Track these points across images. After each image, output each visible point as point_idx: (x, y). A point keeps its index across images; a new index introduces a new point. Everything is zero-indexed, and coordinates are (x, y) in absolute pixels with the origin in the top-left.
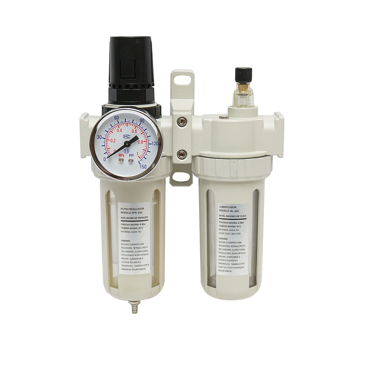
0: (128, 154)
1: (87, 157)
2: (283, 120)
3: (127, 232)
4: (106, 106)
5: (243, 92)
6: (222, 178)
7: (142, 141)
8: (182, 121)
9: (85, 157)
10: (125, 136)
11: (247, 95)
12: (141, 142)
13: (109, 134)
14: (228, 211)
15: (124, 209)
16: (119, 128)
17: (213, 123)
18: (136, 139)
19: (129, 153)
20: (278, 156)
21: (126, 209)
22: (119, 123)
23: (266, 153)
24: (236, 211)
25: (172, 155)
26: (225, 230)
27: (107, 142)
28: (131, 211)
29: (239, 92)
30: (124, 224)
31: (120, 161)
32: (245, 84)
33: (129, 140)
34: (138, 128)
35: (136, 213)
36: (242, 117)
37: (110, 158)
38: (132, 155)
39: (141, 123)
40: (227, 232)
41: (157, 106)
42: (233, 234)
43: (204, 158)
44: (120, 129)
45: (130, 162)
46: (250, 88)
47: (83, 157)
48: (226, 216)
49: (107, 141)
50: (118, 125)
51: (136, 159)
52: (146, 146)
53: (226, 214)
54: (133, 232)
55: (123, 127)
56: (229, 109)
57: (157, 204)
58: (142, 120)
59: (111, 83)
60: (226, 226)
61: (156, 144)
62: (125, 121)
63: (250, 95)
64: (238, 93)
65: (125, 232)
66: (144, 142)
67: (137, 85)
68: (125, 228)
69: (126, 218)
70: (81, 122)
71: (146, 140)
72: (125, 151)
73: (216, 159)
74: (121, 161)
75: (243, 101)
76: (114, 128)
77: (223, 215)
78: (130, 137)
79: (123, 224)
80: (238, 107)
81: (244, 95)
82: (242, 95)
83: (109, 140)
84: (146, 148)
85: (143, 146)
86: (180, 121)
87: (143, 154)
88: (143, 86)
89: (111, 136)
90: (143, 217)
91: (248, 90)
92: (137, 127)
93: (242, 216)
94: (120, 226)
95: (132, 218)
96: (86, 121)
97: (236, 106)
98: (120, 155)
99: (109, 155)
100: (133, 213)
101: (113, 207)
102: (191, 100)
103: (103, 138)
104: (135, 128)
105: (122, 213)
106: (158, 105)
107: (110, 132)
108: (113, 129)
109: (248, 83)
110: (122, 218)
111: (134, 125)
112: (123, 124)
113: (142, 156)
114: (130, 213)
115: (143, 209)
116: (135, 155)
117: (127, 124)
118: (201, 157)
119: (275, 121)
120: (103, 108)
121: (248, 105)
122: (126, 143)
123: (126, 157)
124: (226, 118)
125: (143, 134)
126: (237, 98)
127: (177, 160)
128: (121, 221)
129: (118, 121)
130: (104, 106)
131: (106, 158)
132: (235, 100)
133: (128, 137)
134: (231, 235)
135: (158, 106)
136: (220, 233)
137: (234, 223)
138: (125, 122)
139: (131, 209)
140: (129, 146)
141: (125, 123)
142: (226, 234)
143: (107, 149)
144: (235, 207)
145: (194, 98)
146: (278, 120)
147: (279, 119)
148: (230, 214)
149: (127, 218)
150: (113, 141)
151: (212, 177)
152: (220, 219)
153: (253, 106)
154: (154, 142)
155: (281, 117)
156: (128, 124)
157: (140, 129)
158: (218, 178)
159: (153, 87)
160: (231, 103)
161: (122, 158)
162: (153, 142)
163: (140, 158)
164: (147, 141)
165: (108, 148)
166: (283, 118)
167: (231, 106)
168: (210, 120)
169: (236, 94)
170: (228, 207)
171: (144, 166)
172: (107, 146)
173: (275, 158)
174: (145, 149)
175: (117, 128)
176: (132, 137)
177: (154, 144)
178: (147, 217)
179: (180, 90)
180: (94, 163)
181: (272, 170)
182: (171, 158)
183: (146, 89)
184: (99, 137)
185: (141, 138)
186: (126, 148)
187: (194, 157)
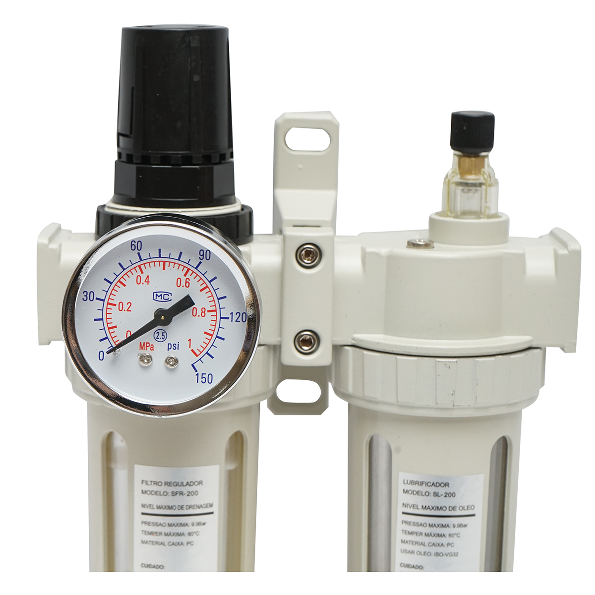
0: (165, 344)
1: (52, 342)
2: (577, 254)
3: (157, 543)
4: (106, 209)
5: (471, 178)
6: (413, 408)
7: (203, 311)
8: (308, 253)
9: (49, 343)
10: (159, 294)
11: (481, 185)
12: (199, 312)
13: (116, 288)
14: (427, 494)
15: (149, 483)
16: (142, 273)
17: (391, 259)
18: (186, 303)
19: (167, 341)
20: (563, 349)
21: (156, 483)
22: (141, 260)
23: (531, 341)
24: (447, 495)
25: (281, 342)
26: (417, 543)
27: (109, 311)
28: (170, 489)
29: (459, 176)
30: (148, 523)
31: (143, 361)
32: (476, 155)
33: (167, 306)
34: (194, 275)
35: (181, 493)
36: (466, 245)
37: (115, 354)
38: (176, 347)
39: (200, 263)
40: (422, 549)
41: (242, 209)
42: (437, 554)
43: (365, 352)
44: (144, 277)
45: (169, 366)
46: (489, 166)
47: (45, 341)
48: (420, 507)
49: (109, 306)
50: (139, 266)
51: (185, 357)
52: (214, 323)
53: (420, 501)
54: (173, 544)
55: (153, 271)
56: (432, 221)
57: (235, 470)
58: (205, 254)
59: (124, 149)
60: (421, 534)
61: (240, 319)
62: (160, 255)
63: (490, 185)
64: (457, 178)
65: (153, 543)
66: (208, 311)
67: (191, 157)
68: (152, 533)
69: (155, 507)
70: (42, 251)
71: (214, 308)
72: (156, 335)
73: (399, 357)
74: (146, 361)
75: (471, 200)
76: (129, 274)
77: (413, 506)
78: (170, 297)
79: (145, 523)
80: (456, 217)
81: (474, 185)
82: (466, 184)
83: (115, 305)
84: (213, 328)
85: (206, 323)
86: (303, 252)
87: (204, 346)
88: (207, 159)
89: (121, 295)
90: (199, 503)
91: (485, 173)
92: (190, 272)
93: (463, 508)
94: (138, 527)
95: (170, 508)
96: (53, 250)
97: (451, 212)
98: (142, 346)
99: (114, 346)
100: (174, 494)
101: (120, 475)
102: (329, 193)
103: (97, 299)
104: (185, 275)
105: (144, 492)
106: (243, 207)
107: (119, 284)
108: (125, 277)
109: (483, 154)
110: (143, 506)
111: (181, 267)
112: (152, 264)
113: (201, 349)
114: (166, 494)
115: (200, 483)
116: (184, 345)
117: (164, 262)
118: (358, 350)
119: (557, 256)
120: (98, 213)
121: (483, 211)
122: (159, 313)
123: (160, 352)
124: (427, 246)
125: (207, 290)
126: (455, 192)
127: (293, 357)
128: (143, 514)
129: (139, 254)
130: (101, 210)
131: (105, 354)
132: (449, 197)
133: (166, 297)
134: (433, 558)
135: (246, 211)
136: (405, 551)
137: (443, 526)
138: (160, 257)
139: (168, 484)
140: (167, 322)
141: (159, 262)
142: (420, 553)
143: (109, 328)
144: (447, 485)
145: (335, 187)
146: (563, 256)
147: (565, 252)
148: (432, 501)
149: (158, 507)
150: (126, 307)
151: (386, 403)
152: (404, 513)
153: (496, 216)
154: (234, 314)
155: (572, 247)
156: (167, 264)
157: (198, 278)
158: (403, 406)
159: (231, 160)
160: (436, 205)
161: (148, 352)
162: (232, 313)
163: (197, 356)
164: (215, 311)
165: (110, 326)
166: (577, 248)
167: (437, 214)
168: (384, 251)
169: (453, 183)
170: (427, 484)
171: (206, 376)
172: (109, 321)
173: (553, 354)
174: (211, 332)
175: (136, 274)
176: (176, 299)
177: (234, 319)
178: (211, 506)
179: (300, 166)
180: (73, 366)
181: (543, 384)
182: (276, 349)
183: (216, 167)
184: (89, 296)
185: (201, 301)
186: (159, 327)
187: (337, 349)
